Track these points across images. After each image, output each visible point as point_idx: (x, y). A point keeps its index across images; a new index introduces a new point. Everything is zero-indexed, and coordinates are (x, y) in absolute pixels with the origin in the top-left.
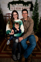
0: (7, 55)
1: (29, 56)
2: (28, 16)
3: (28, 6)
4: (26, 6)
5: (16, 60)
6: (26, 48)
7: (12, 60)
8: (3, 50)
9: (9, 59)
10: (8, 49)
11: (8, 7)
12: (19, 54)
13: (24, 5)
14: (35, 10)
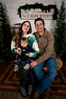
0: (12, 88)
1: (46, 90)
2: (45, 29)
3: (49, 11)
4: (46, 12)
5: (25, 95)
6: (42, 78)
7: (19, 95)
8: (7, 79)
9: (15, 93)
10: (15, 78)
11: (18, 14)
12: (31, 86)
13: (42, 11)
14: (61, 18)
